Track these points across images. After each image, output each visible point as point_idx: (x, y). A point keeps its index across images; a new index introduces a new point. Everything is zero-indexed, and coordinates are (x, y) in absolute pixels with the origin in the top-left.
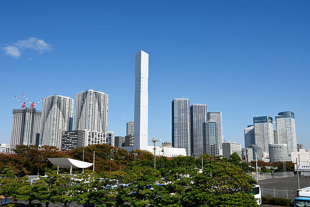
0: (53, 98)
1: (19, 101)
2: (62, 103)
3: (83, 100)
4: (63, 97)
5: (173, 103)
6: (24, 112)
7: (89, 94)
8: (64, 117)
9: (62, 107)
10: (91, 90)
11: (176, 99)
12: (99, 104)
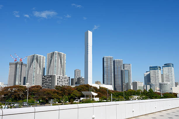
0: (34, 56)
1: (13, 57)
2: (39, 59)
3: (52, 57)
4: (39, 55)
5: (103, 59)
6: (16, 64)
7: (55, 54)
8: (40, 67)
9: (39, 61)
10: (56, 52)
11: (105, 56)
12: (61, 60)
